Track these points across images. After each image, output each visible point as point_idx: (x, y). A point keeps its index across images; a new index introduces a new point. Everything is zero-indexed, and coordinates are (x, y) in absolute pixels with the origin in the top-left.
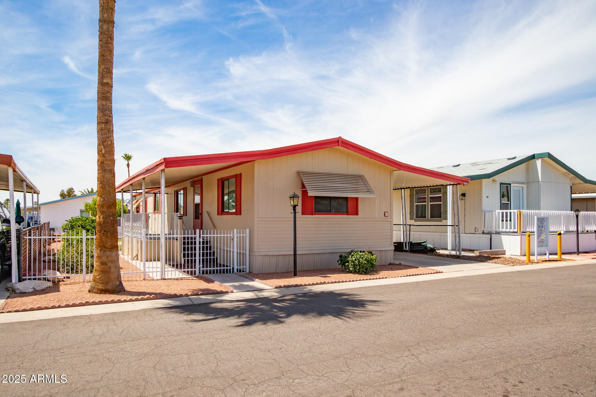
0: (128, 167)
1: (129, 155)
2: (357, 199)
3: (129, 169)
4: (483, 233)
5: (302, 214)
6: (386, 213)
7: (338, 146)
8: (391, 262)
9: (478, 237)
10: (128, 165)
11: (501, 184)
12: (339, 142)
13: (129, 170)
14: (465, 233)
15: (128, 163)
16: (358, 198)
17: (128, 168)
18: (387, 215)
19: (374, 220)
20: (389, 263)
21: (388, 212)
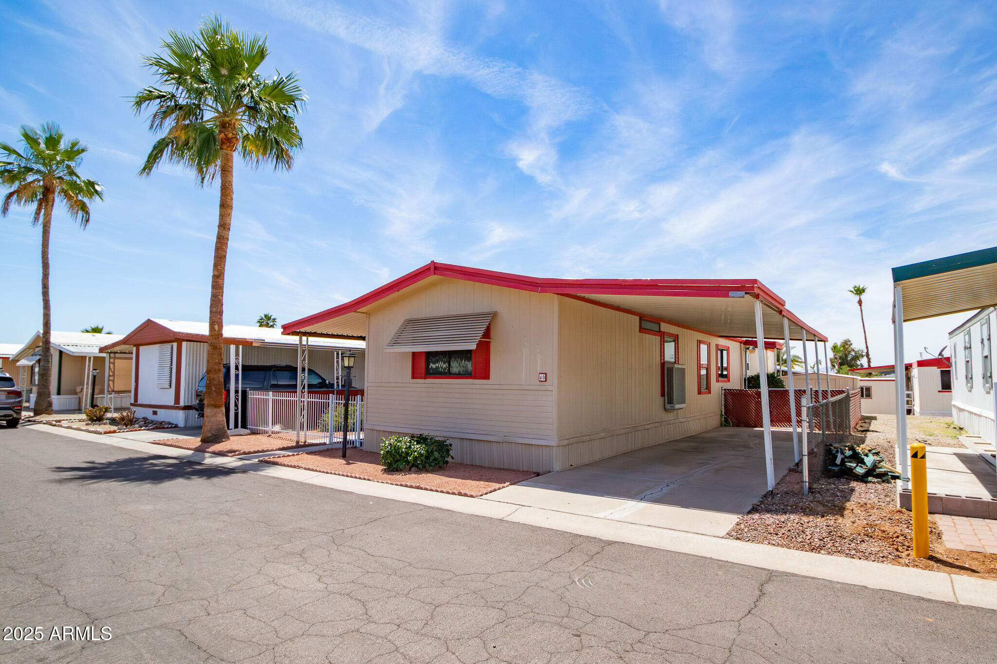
0: (860, 305)
2: (488, 352)
3: (861, 308)
5: (412, 378)
6: (540, 375)
7: (435, 274)
8: (551, 469)
10: (860, 303)
12: (435, 268)
13: (863, 309)
17: (859, 307)
19: (518, 387)
20: (545, 470)
21: (545, 373)
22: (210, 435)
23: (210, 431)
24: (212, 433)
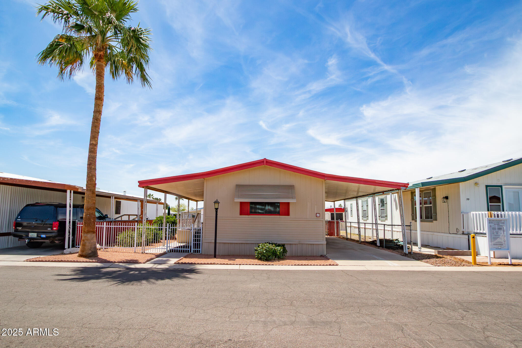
2: (288, 204)
4: (463, 233)
5: (240, 215)
6: (317, 214)
7: (264, 165)
8: (323, 254)
9: (459, 237)
11: (487, 186)
12: (266, 162)
14: (449, 233)
16: (289, 202)
18: (318, 216)
19: (305, 219)
20: (320, 255)
21: (319, 214)
22: (90, 252)
23: (90, 249)
24: (92, 251)
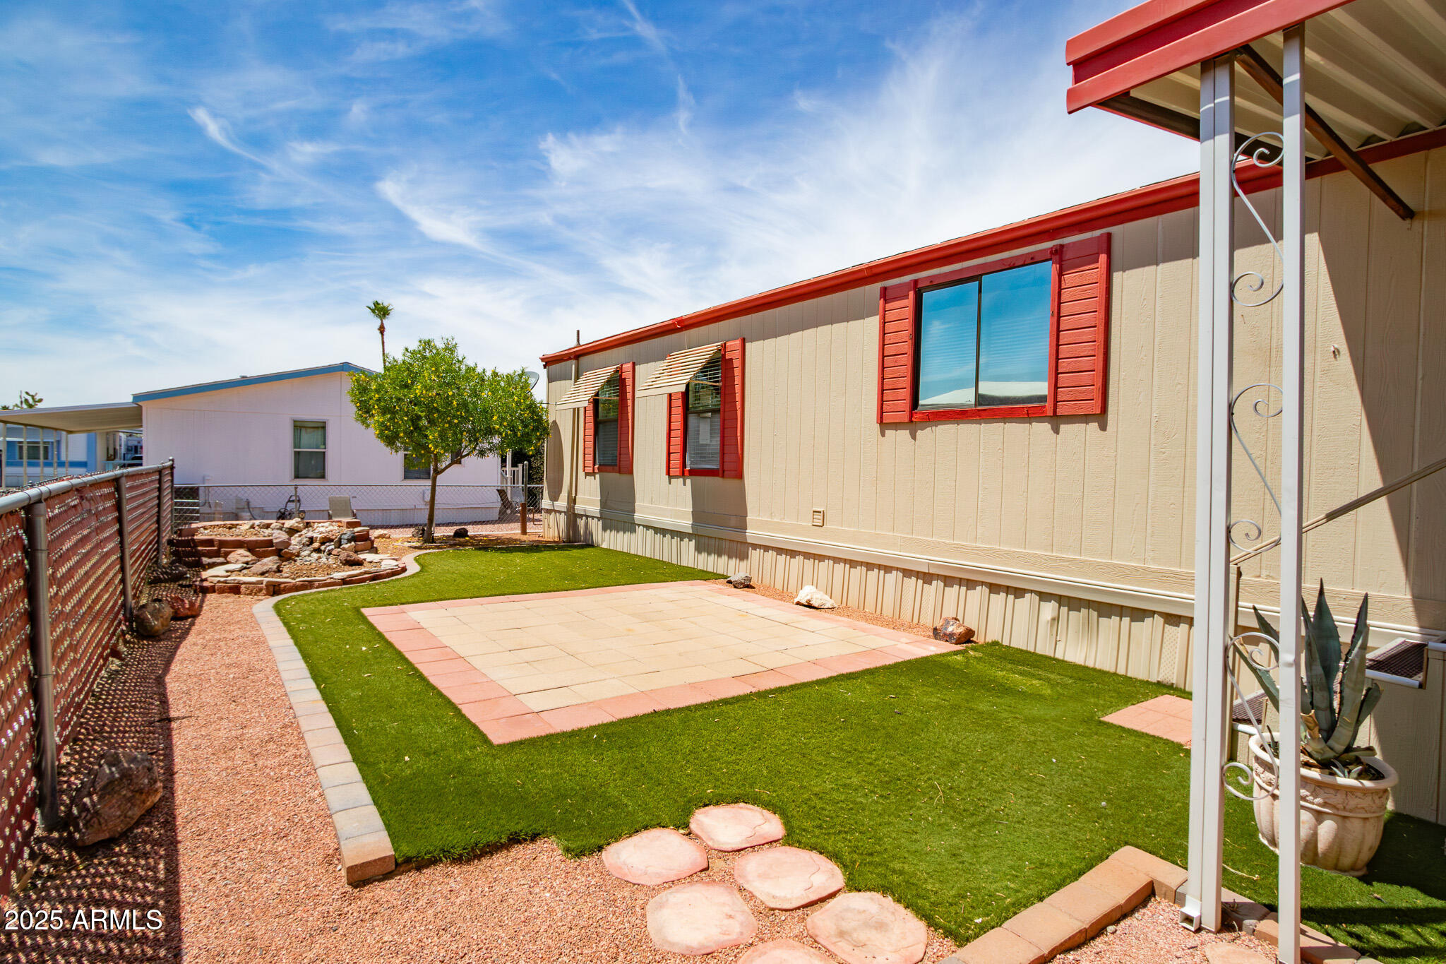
1: (386, 304)
15: (382, 324)
